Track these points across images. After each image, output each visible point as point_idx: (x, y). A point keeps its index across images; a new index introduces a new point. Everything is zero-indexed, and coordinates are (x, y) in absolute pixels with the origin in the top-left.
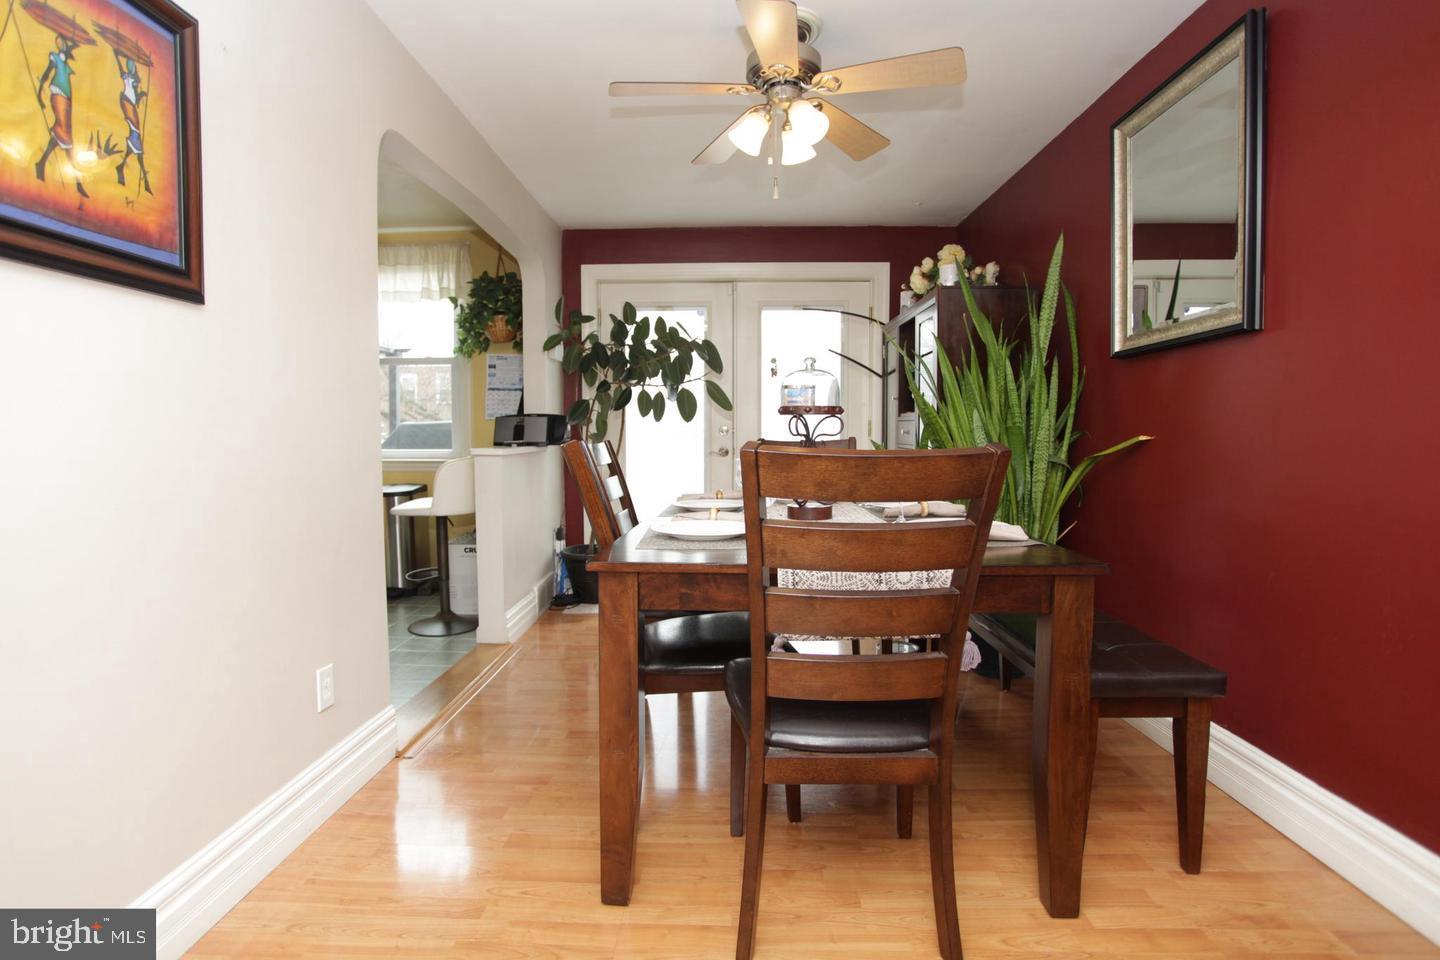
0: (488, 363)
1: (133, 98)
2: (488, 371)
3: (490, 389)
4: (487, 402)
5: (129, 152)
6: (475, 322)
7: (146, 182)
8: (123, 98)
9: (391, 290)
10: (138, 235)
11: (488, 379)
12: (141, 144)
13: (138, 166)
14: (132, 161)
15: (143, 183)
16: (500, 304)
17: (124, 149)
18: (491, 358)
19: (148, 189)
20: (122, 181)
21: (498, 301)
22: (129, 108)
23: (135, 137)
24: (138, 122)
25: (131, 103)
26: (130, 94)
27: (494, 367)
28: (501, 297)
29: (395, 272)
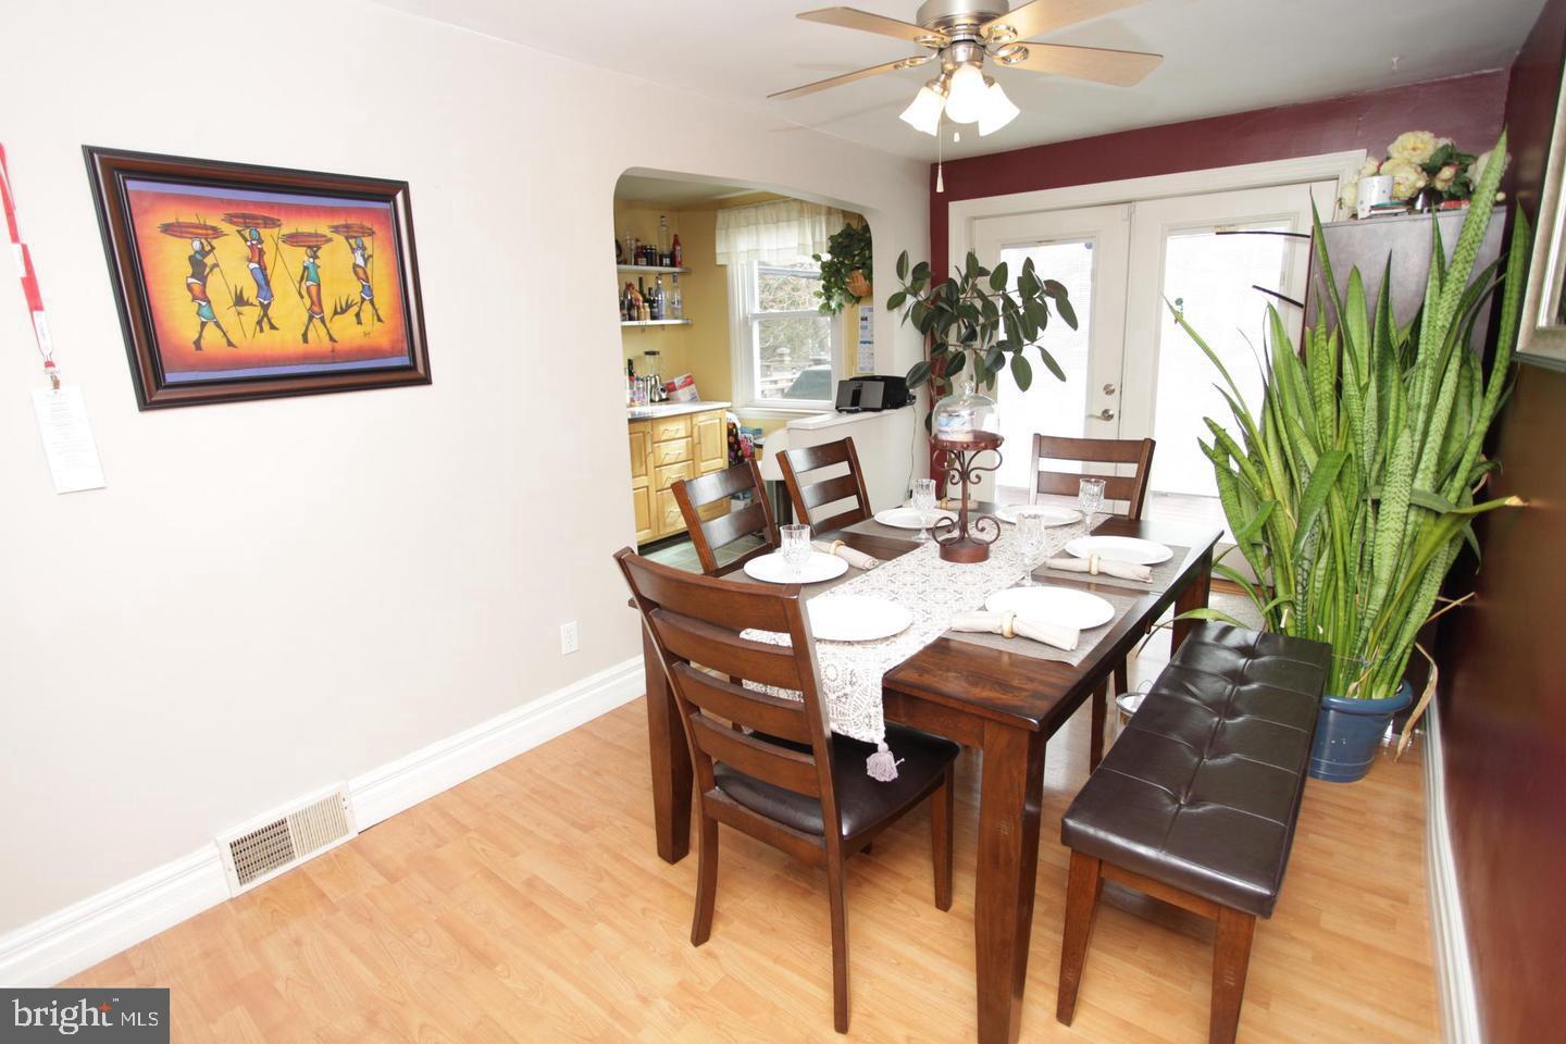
0: (860, 315)
1: (362, 263)
2: (861, 323)
3: (861, 342)
4: (858, 356)
5: (363, 300)
6: (833, 280)
7: (378, 316)
8: (355, 266)
9: (775, 248)
10: (376, 353)
11: (860, 331)
12: (371, 291)
13: (371, 307)
14: (367, 306)
15: (376, 317)
16: (857, 258)
17: (359, 300)
18: (863, 310)
19: (379, 320)
20: (359, 323)
21: (855, 256)
22: (360, 271)
23: (368, 290)
24: (367, 278)
25: (360, 267)
26: (360, 262)
27: (866, 319)
28: (856, 253)
29: (778, 228)
